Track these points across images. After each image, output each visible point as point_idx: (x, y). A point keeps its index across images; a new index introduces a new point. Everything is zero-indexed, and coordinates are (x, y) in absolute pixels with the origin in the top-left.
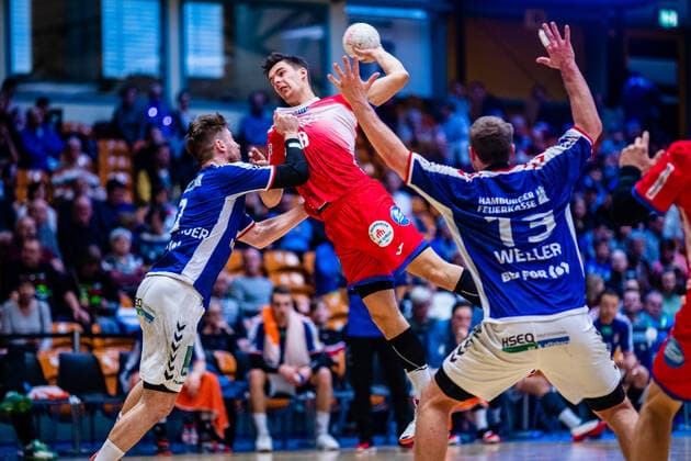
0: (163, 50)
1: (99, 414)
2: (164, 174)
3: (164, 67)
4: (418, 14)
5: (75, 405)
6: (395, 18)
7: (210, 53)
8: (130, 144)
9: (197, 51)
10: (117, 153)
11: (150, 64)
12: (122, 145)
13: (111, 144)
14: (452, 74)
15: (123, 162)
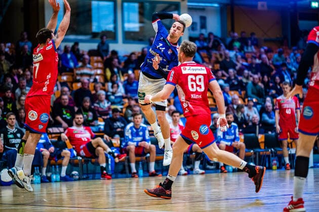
0: (115, 22)
1: (90, 163)
2: (116, 70)
3: (115, 28)
4: (216, 5)
5: (80, 160)
6: (206, 6)
7: (134, 22)
8: (102, 58)
9: (129, 22)
10: (97, 62)
11: (110, 27)
12: (99, 58)
13: (95, 58)
14: (230, 28)
15: (100, 65)
